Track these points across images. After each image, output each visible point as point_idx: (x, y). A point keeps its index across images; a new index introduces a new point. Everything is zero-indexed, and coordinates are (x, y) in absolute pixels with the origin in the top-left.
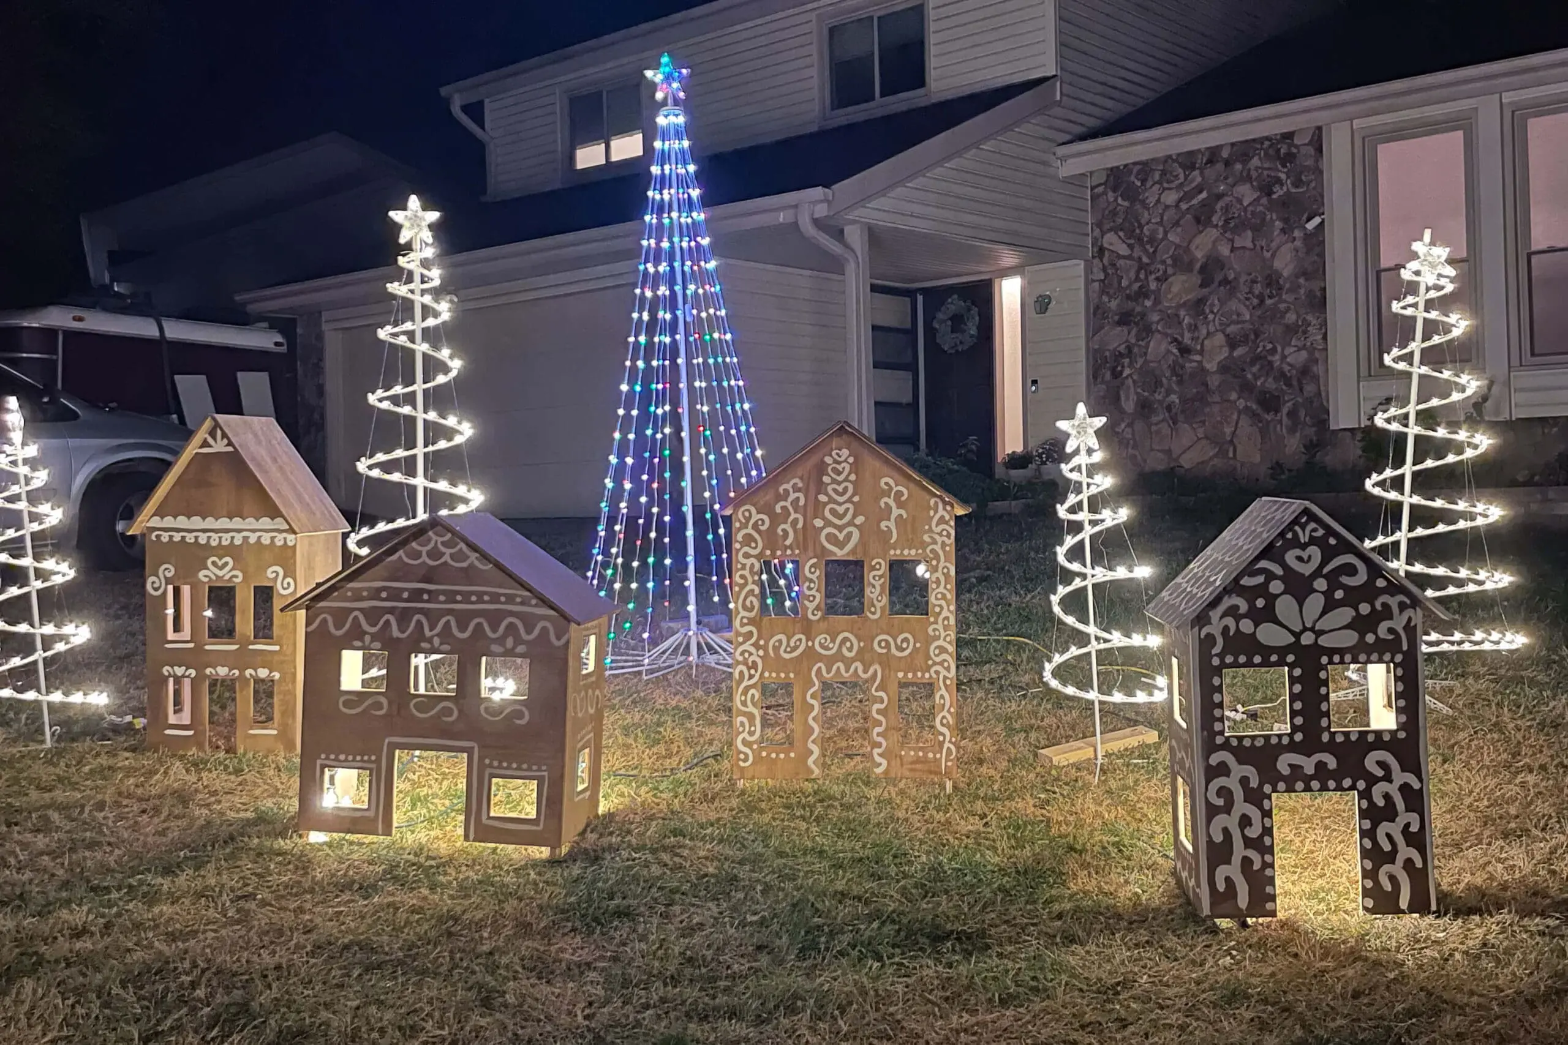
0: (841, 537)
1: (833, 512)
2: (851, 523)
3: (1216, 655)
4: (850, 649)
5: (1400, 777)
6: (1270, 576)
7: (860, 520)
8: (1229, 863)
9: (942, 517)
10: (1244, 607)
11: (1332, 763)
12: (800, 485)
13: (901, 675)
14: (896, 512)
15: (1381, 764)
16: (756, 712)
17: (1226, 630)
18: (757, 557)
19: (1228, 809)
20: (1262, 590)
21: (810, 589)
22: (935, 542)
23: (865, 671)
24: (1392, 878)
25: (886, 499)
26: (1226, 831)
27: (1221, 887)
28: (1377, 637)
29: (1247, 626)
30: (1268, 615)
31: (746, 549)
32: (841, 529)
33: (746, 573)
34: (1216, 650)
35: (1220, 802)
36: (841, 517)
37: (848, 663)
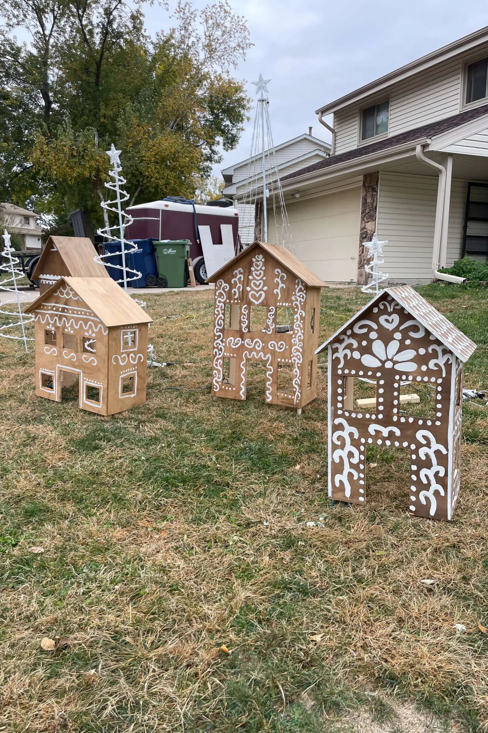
0: (257, 295)
1: (255, 284)
2: (261, 290)
3: (340, 369)
4: (259, 346)
5: (435, 446)
6: (371, 329)
7: (265, 288)
8: (342, 473)
9: (301, 288)
10: (355, 345)
11: (398, 432)
12: (242, 271)
13: (279, 360)
14: (281, 285)
15: (425, 437)
16: (221, 369)
17: (346, 356)
18: (223, 302)
19: (342, 447)
20: (365, 336)
21: (244, 318)
22: (297, 300)
23: (265, 357)
24: (427, 498)
25: (277, 279)
26: (341, 458)
27: (337, 484)
28: (428, 368)
29: (356, 355)
30: (367, 350)
31: (219, 299)
32: (257, 292)
33: (219, 309)
34: (341, 366)
35: (339, 443)
36: (258, 286)
37: (258, 352)
